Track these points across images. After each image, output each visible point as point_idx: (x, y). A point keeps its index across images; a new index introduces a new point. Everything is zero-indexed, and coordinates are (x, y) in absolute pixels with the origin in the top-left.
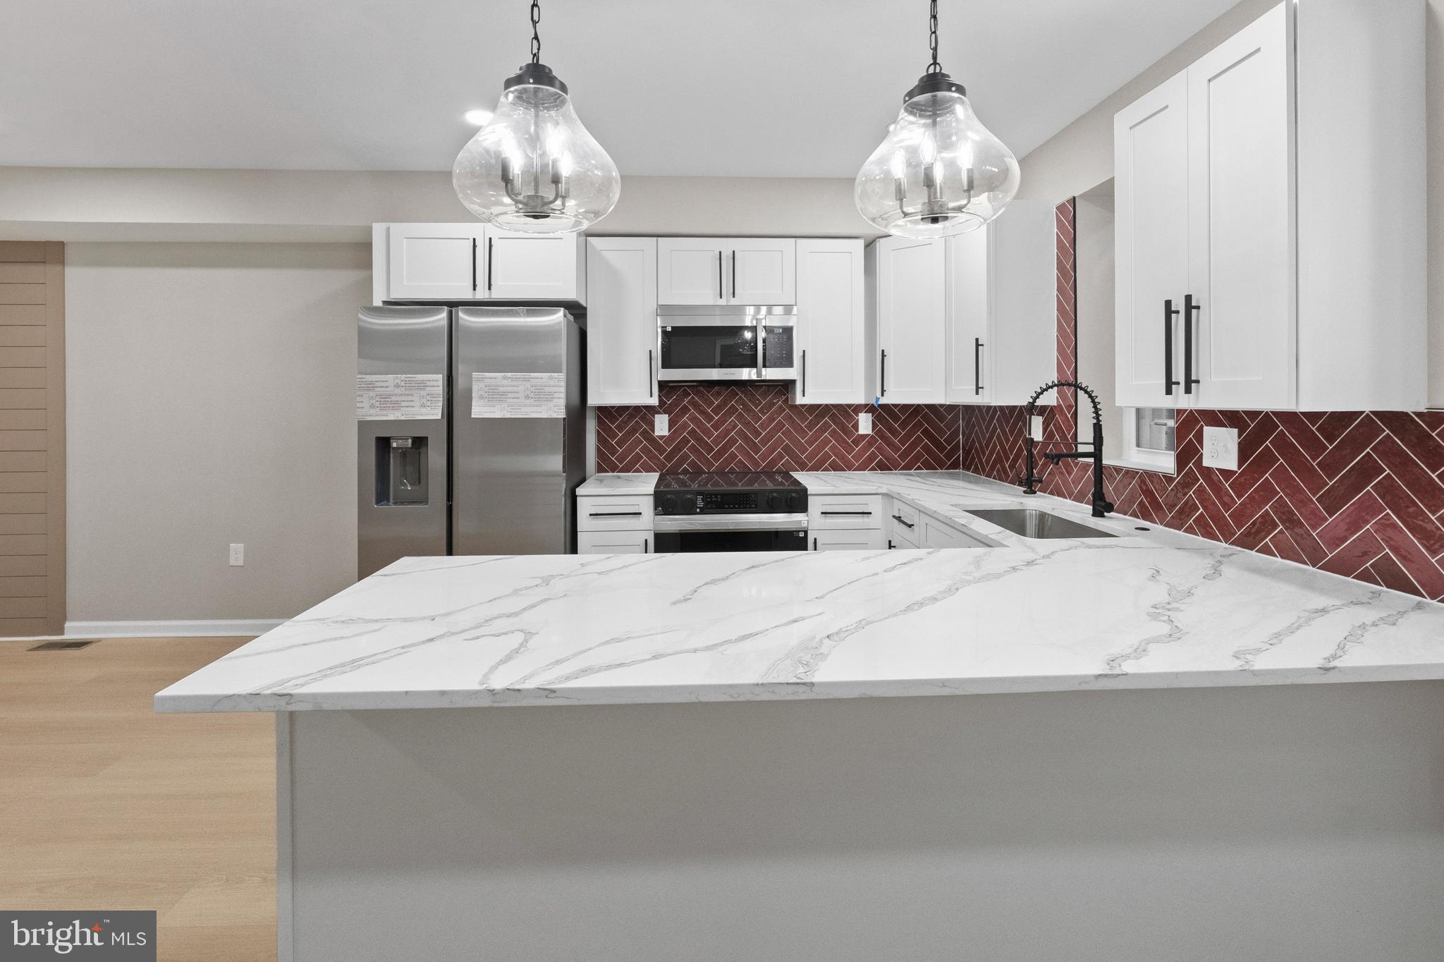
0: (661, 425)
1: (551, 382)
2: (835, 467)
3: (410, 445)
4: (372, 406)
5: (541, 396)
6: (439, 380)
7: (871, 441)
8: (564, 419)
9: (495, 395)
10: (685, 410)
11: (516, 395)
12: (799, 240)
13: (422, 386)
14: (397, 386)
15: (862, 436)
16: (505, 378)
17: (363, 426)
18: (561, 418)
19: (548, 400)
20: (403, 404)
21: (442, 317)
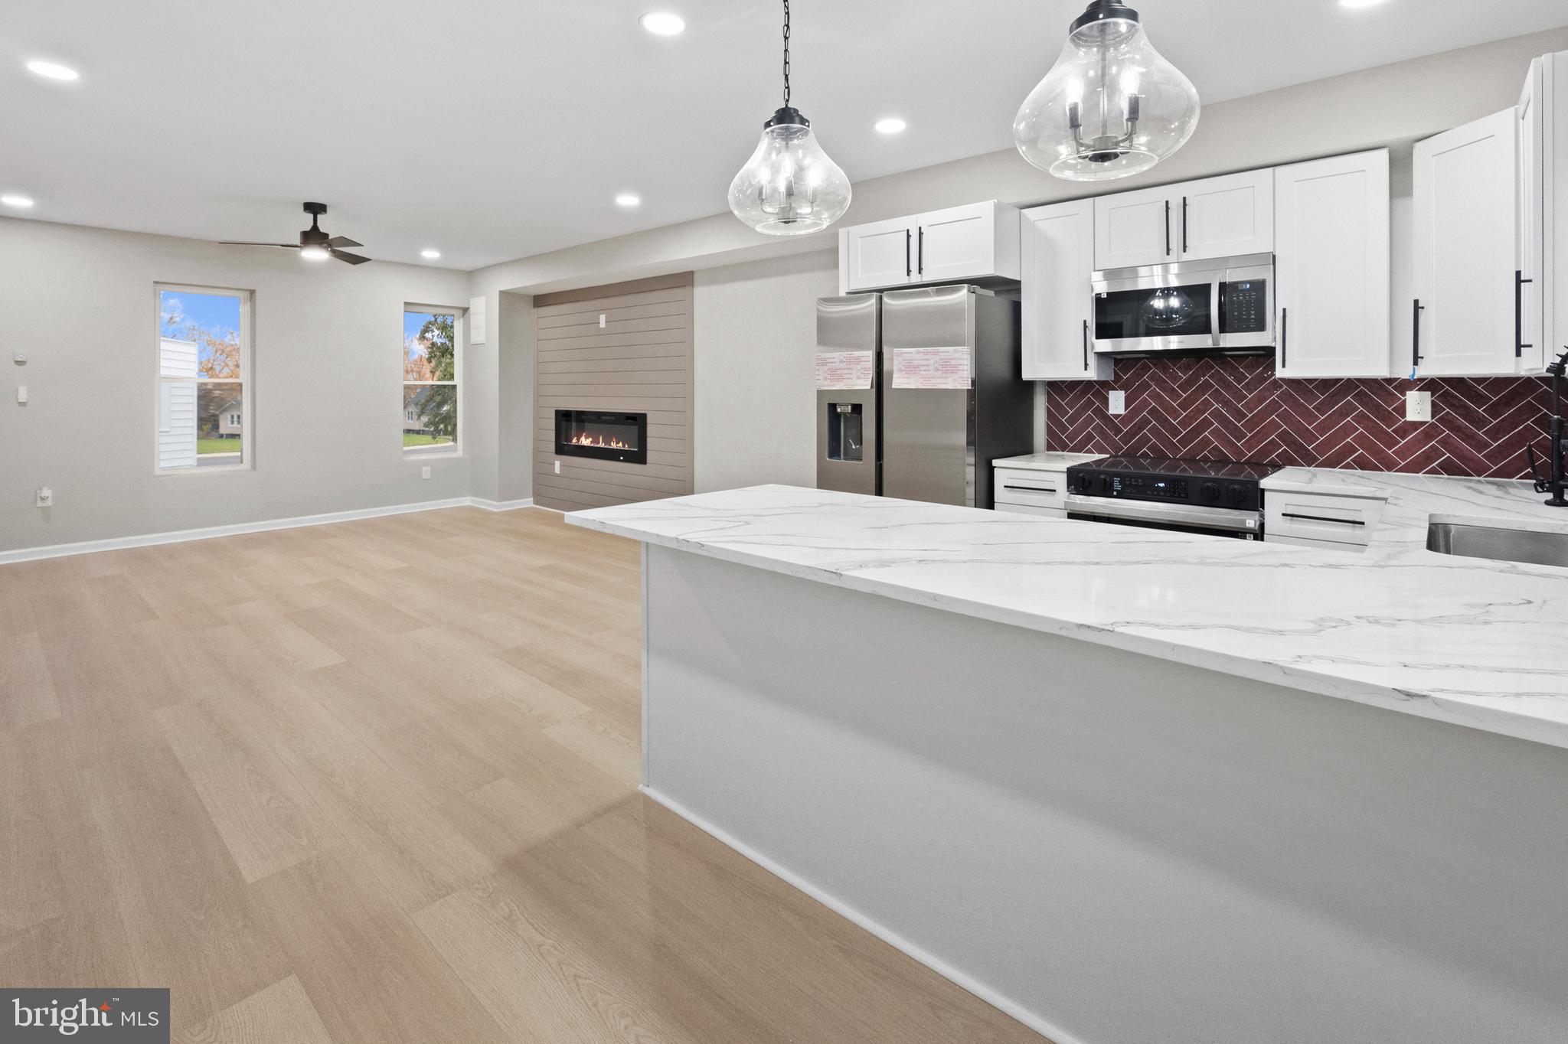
0: (1117, 404)
1: (956, 355)
2: (1363, 464)
3: (850, 411)
4: (826, 379)
5: (947, 368)
6: (870, 355)
7: (1429, 432)
8: (968, 390)
9: (912, 369)
10: (1145, 386)
11: (928, 368)
12: (1278, 169)
13: (858, 361)
14: (841, 361)
15: (1414, 423)
16: (918, 352)
17: (821, 394)
18: (963, 390)
19: (953, 372)
20: (846, 376)
21: (872, 302)
